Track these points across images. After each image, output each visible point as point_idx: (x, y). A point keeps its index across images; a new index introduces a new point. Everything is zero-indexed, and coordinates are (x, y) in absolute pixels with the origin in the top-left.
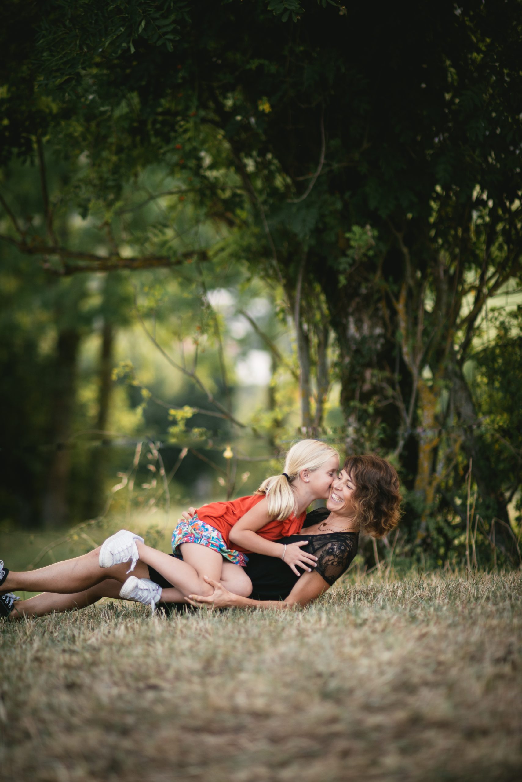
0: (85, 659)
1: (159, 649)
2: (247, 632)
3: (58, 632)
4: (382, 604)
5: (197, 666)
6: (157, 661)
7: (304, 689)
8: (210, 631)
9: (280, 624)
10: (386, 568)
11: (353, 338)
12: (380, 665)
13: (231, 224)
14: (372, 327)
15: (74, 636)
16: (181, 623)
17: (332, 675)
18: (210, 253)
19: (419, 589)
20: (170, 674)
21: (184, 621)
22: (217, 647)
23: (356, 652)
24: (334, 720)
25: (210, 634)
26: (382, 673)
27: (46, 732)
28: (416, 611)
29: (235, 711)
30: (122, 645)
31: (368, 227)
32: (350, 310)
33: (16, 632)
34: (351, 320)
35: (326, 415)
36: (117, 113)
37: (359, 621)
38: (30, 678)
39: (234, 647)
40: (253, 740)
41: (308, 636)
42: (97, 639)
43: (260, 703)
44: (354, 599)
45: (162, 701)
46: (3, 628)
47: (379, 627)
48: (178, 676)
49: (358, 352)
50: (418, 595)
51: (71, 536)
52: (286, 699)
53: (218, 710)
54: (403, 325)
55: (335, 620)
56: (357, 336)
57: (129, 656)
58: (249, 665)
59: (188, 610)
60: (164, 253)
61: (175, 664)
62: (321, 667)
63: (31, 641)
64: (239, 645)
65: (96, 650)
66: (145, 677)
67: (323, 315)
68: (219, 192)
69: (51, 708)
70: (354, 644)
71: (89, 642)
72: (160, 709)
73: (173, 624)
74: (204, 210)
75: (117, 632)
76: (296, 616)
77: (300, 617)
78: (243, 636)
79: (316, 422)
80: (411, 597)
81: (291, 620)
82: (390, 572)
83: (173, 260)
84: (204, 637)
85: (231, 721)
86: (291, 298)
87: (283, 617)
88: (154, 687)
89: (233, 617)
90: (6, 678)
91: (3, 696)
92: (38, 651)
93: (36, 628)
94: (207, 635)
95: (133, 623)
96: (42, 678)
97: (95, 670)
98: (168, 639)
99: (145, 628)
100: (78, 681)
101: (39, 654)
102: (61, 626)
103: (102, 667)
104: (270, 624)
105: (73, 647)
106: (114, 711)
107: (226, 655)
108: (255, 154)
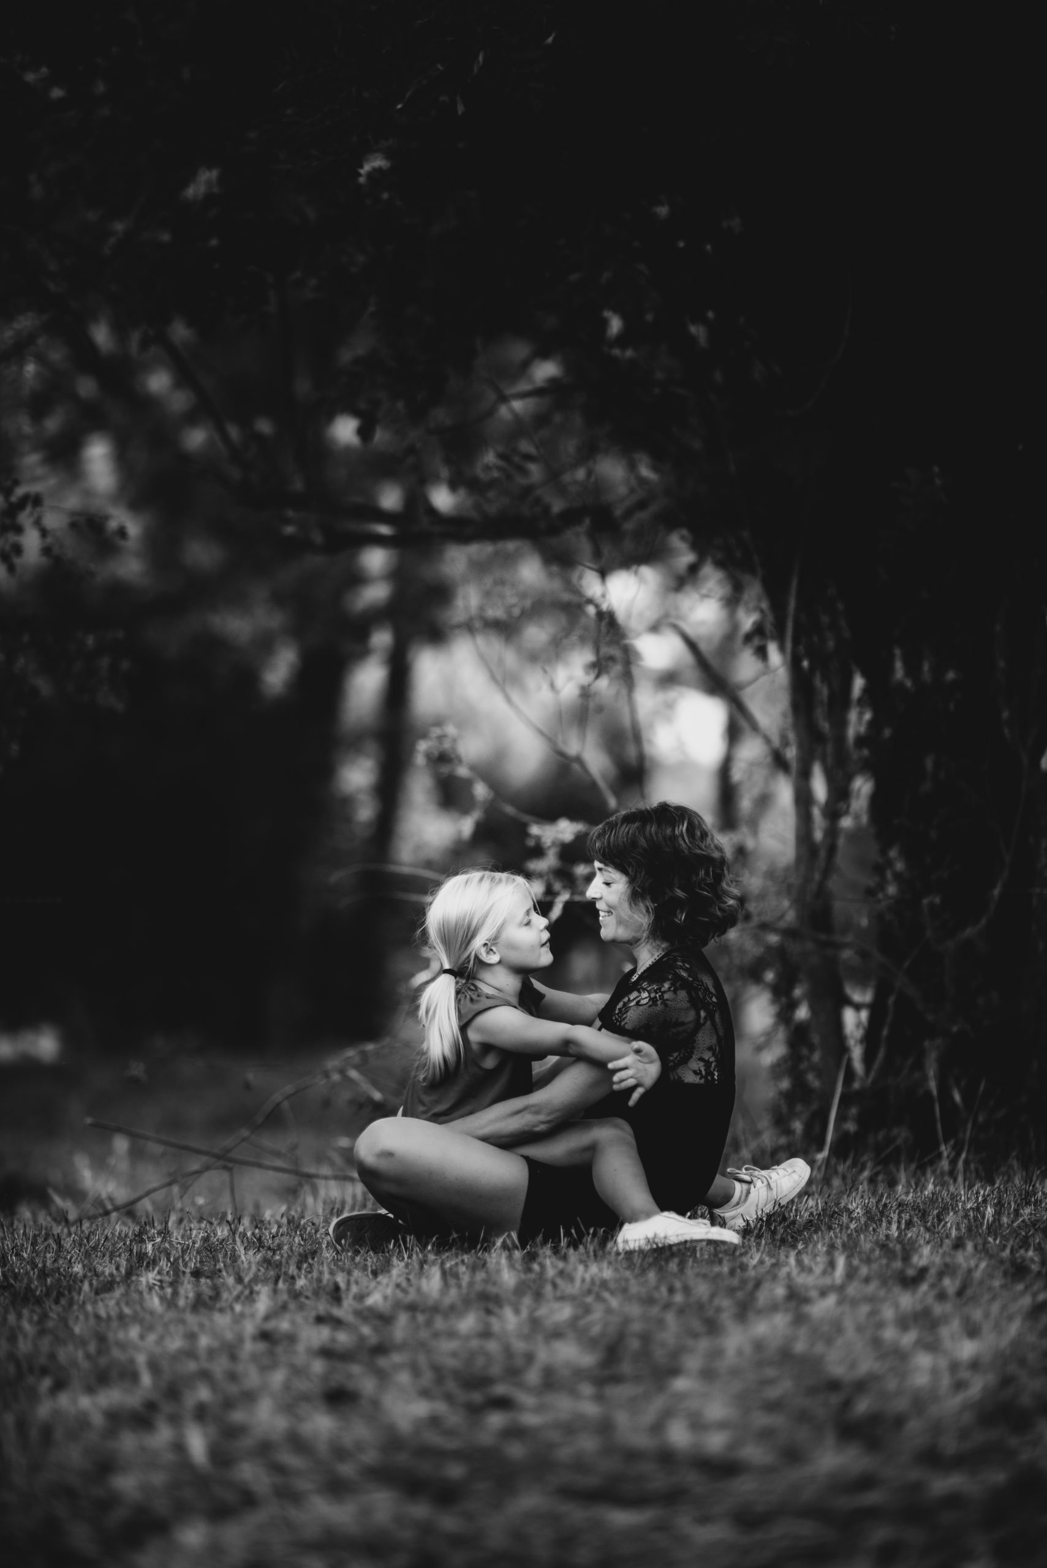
0: (362, 1339)
1: (510, 1320)
2: (687, 1290)
3: (306, 1277)
4: (955, 1235)
5: (587, 1359)
7: (803, 1417)
8: (612, 1286)
9: (752, 1273)
10: (958, 1155)
11: (902, 689)
12: (954, 1366)
14: (939, 669)
15: (337, 1288)
16: (554, 1266)
17: (861, 1386)
18: (618, 512)
19: (1028, 1203)
20: (533, 1376)
21: (561, 1265)
22: (627, 1321)
23: (909, 1338)
24: (865, 1482)
25: (612, 1293)
26: (959, 1386)
27: (288, 1495)
28: (1022, 1251)
29: (667, 1457)
30: (435, 1309)
31: (936, 469)
32: (896, 632)
33: (220, 1274)
34: (898, 653)
35: (841, 842)
37: (911, 1272)
38: (252, 1377)
39: (661, 1323)
40: (704, 1520)
41: (807, 1300)
42: (385, 1298)
43: (716, 1442)
44: (899, 1222)
45: (515, 1432)
46: (195, 1264)
47: (949, 1284)
48: (551, 1381)
50: (1026, 1218)
51: (326, 1075)
52: (766, 1435)
53: (632, 1455)
55: (864, 1271)
56: (909, 684)
57: (452, 1334)
58: (693, 1362)
59: (566, 1239)
60: (525, 510)
61: (543, 1355)
62: (837, 1369)
63: (251, 1297)
64: (670, 1318)
65: (382, 1319)
67: (840, 641)
69: (297, 1442)
70: (903, 1323)
71: (370, 1301)
72: (516, 1450)
73: (536, 1267)
74: (607, 427)
75: (424, 1283)
76: (782, 1257)
77: (792, 1260)
78: (678, 1298)
79: (823, 854)
80: (1013, 1222)
81: (774, 1265)
82: (967, 1163)
83: (542, 525)
84: (599, 1298)
85: (659, 1482)
86: (778, 606)
87: (757, 1258)
88: (504, 1404)
89: (656, 1255)
90: (205, 1375)
91: (201, 1413)
92: (267, 1318)
93: (261, 1268)
94: (606, 1295)
95: (457, 1264)
96: (278, 1377)
97: (382, 1362)
98: (527, 1301)
99: (480, 1276)
100: (351, 1385)
101: (270, 1325)
102: (311, 1266)
103: (397, 1358)
104: (732, 1272)
105: (337, 1312)
106: (425, 1452)
107: (646, 1338)
108: (710, 315)
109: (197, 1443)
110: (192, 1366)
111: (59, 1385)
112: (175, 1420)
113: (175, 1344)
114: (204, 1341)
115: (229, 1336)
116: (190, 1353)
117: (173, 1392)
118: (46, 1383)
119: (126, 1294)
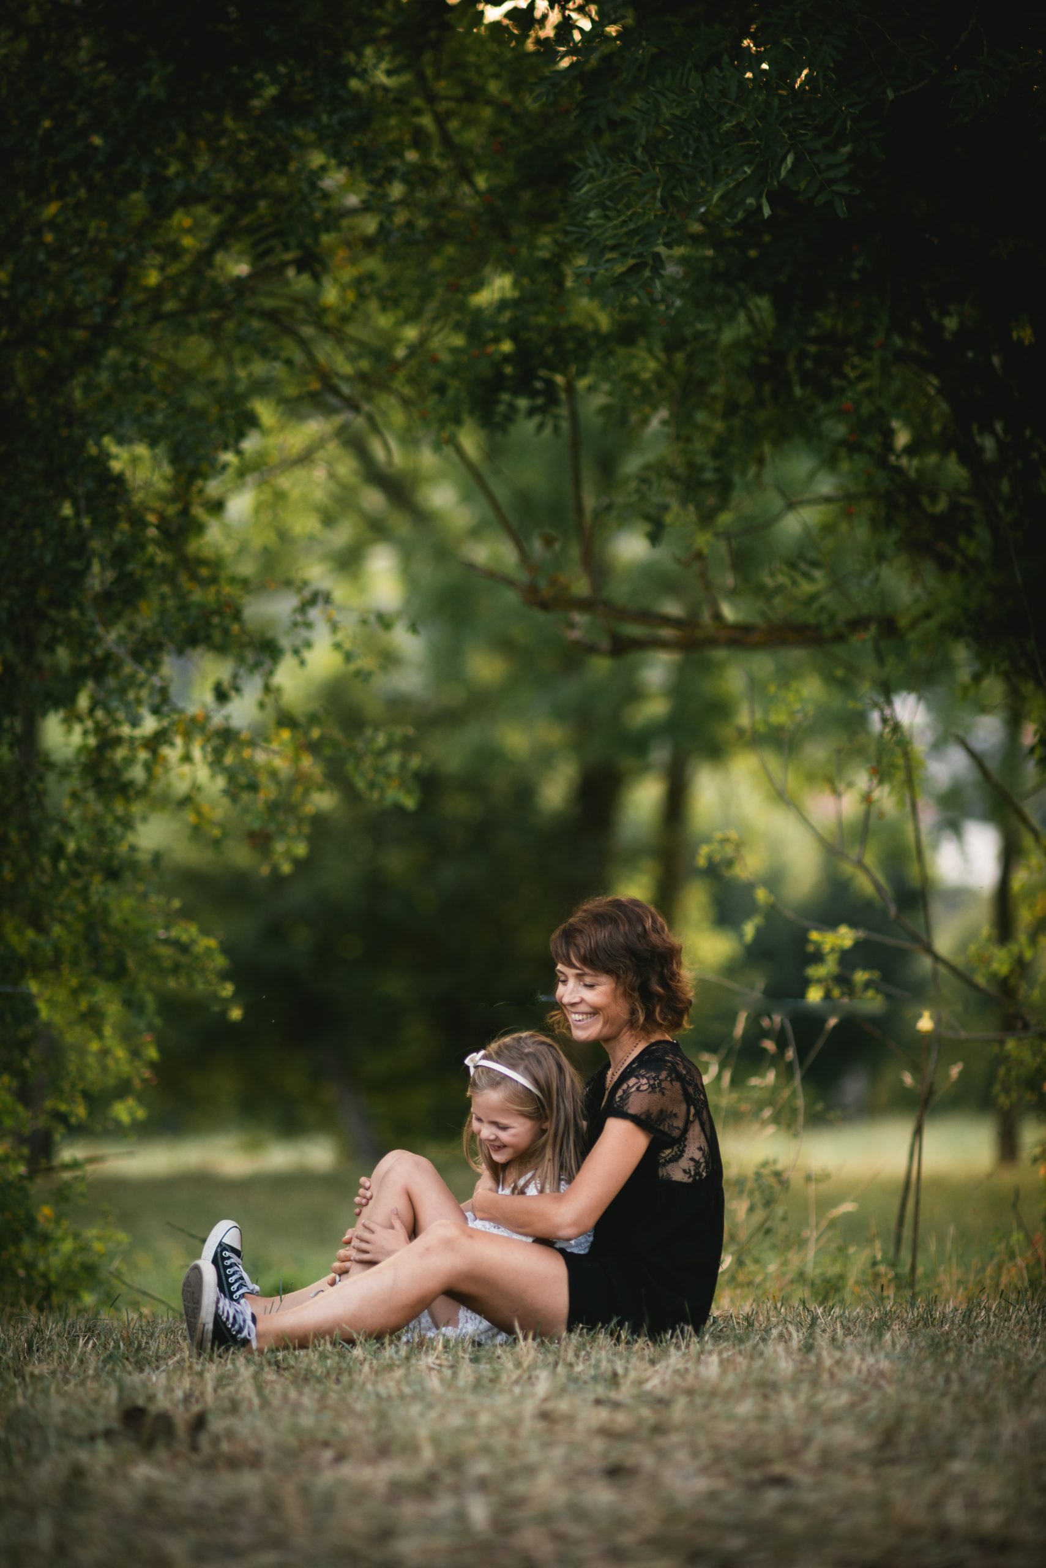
0: (640, 1419)
1: (788, 1405)
3: (583, 1363)
5: (865, 1443)
6: (784, 1429)
13: (945, 564)
15: (615, 1375)
18: (903, 622)
20: (811, 1456)
21: (838, 1354)
22: (904, 1407)
29: (943, 1534)
30: (713, 1393)
33: (499, 1359)
36: (727, 336)
39: (938, 1409)
42: (663, 1383)
43: (991, 1521)
45: (793, 1508)
48: (828, 1462)
53: (910, 1531)
57: (730, 1417)
58: (967, 1445)
60: (810, 618)
61: (821, 1436)
63: (530, 1380)
65: (661, 1402)
66: (762, 1461)
68: (925, 501)
71: (648, 1386)
72: (795, 1526)
74: (894, 535)
75: (702, 1369)
83: (828, 632)
87: (1032, 1353)
88: (779, 1481)
89: (932, 1350)
90: (487, 1450)
91: (483, 1484)
92: (546, 1400)
93: (539, 1355)
94: (883, 1383)
95: (734, 1354)
96: (558, 1453)
97: (661, 1441)
98: (805, 1389)
99: (759, 1362)
100: (630, 1462)
101: (549, 1406)
102: (588, 1354)
103: (675, 1438)
104: (1008, 1365)
105: (613, 1395)
106: (701, 1524)
107: (924, 1425)
108: (999, 427)
109: (479, 1511)
110: (472, 1442)
111: (340, 1458)
112: (456, 1490)
113: (455, 1420)
114: (484, 1419)
115: (509, 1413)
116: (471, 1430)
117: (455, 1463)
118: (328, 1455)
119: (407, 1375)
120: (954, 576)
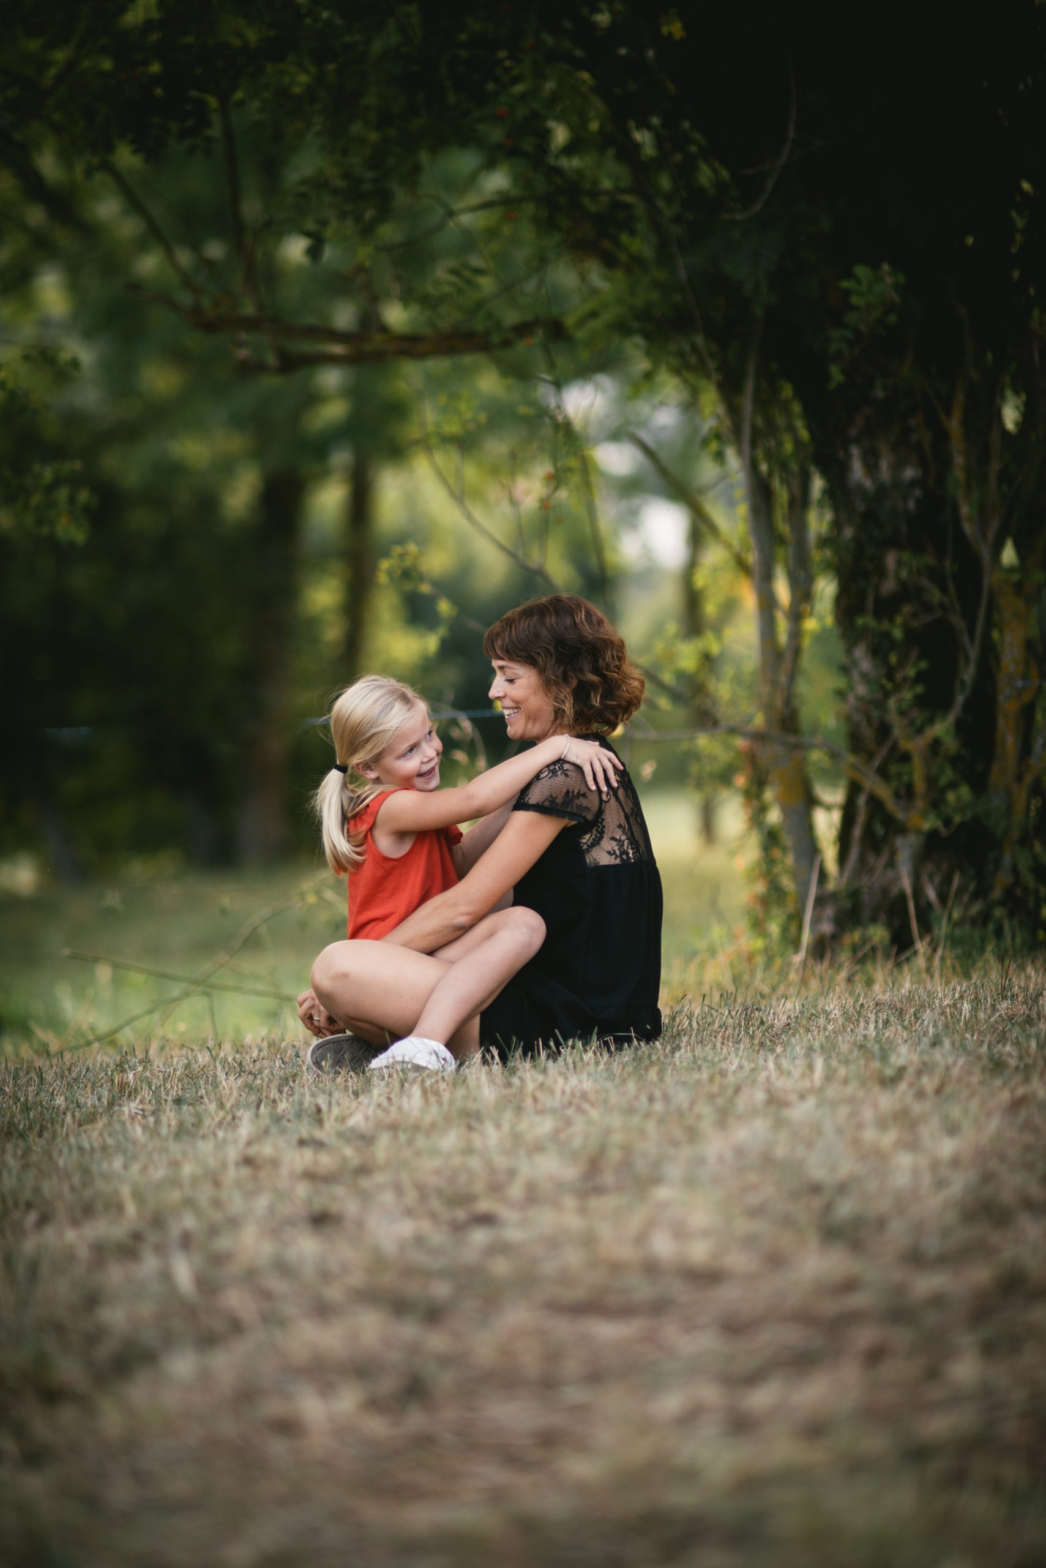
0: (345, 1160)
1: (491, 1136)
2: (666, 1098)
3: (287, 1100)
4: (933, 1033)
5: (570, 1172)
6: (488, 1163)
7: (787, 1221)
8: (592, 1097)
9: (731, 1079)
10: (935, 950)
11: (861, 489)
12: (935, 1165)
13: (609, 262)
14: (897, 467)
15: (319, 1110)
16: (534, 1080)
17: (842, 1188)
18: (570, 323)
19: (1004, 998)
20: (516, 1191)
21: (540, 1078)
22: (608, 1132)
23: (889, 1138)
24: (849, 1286)
25: (592, 1105)
26: (940, 1184)
27: (272, 1319)
28: (1000, 1046)
29: (651, 1268)
30: (416, 1128)
31: (886, 267)
32: (853, 432)
33: (202, 1101)
34: (855, 451)
35: (806, 643)
36: (377, 46)
37: (889, 1072)
38: (236, 1204)
39: (642, 1133)
40: (690, 1327)
41: (786, 1104)
42: (367, 1118)
43: (699, 1252)
44: (876, 1022)
45: (500, 1248)
46: (176, 1091)
47: (928, 1083)
48: (533, 1197)
49: (869, 516)
50: (1003, 1012)
51: (302, 895)
52: (750, 1241)
53: (616, 1267)
54: (959, 460)
55: (842, 1072)
56: (868, 483)
57: (434, 1152)
58: (674, 1171)
59: (545, 1052)
60: (479, 326)
61: (525, 1170)
62: (818, 1172)
63: (234, 1122)
64: (651, 1127)
65: (365, 1140)
66: (468, 1199)
67: (798, 442)
68: (586, 201)
69: (283, 1267)
70: (882, 1124)
71: (351, 1122)
72: (501, 1267)
73: (516, 1081)
74: (556, 238)
75: (405, 1102)
76: (761, 1061)
77: (771, 1065)
78: (658, 1107)
79: (788, 657)
80: (990, 1017)
81: (753, 1070)
82: (943, 959)
83: (495, 339)
84: (579, 1110)
85: (643, 1290)
86: (733, 410)
87: (736, 1062)
88: (486, 1220)
89: (635, 1064)
90: (189, 1203)
91: (186, 1241)
92: (249, 1143)
93: (242, 1093)
94: (586, 1106)
95: (437, 1081)
96: (262, 1202)
97: (365, 1183)
98: (508, 1115)
99: (461, 1092)
100: (334, 1208)
101: (252, 1151)
102: (292, 1089)
103: (380, 1178)
104: (711, 1080)
105: (319, 1134)
106: (409, 1271)
107: (627, 1149)
108: (655, 121)
109: (183, 1272)
110: (176, 1195)
111: (44, 1220)
112: (160, 1249)
113: (159, 1173)
114: (188, 1169)
115: (212, 1162)
116: (174, 1182)
117: (158, 1221)
118: (32, 1217)
119: (110, 1124)
120: (619, 274)
